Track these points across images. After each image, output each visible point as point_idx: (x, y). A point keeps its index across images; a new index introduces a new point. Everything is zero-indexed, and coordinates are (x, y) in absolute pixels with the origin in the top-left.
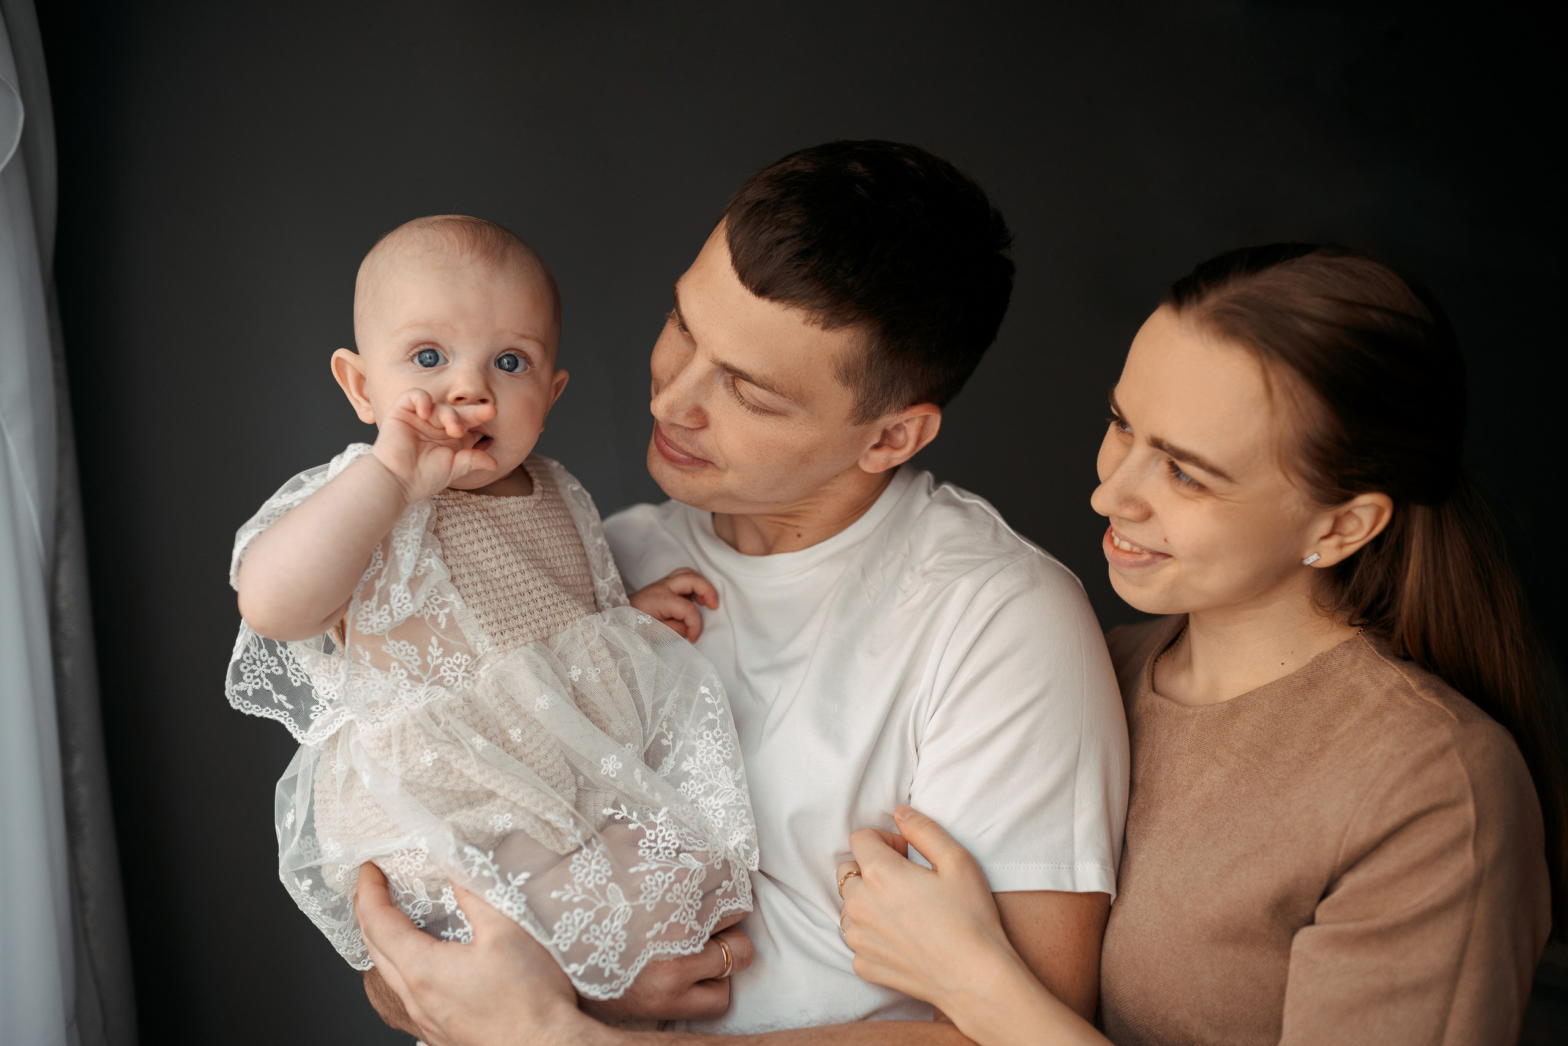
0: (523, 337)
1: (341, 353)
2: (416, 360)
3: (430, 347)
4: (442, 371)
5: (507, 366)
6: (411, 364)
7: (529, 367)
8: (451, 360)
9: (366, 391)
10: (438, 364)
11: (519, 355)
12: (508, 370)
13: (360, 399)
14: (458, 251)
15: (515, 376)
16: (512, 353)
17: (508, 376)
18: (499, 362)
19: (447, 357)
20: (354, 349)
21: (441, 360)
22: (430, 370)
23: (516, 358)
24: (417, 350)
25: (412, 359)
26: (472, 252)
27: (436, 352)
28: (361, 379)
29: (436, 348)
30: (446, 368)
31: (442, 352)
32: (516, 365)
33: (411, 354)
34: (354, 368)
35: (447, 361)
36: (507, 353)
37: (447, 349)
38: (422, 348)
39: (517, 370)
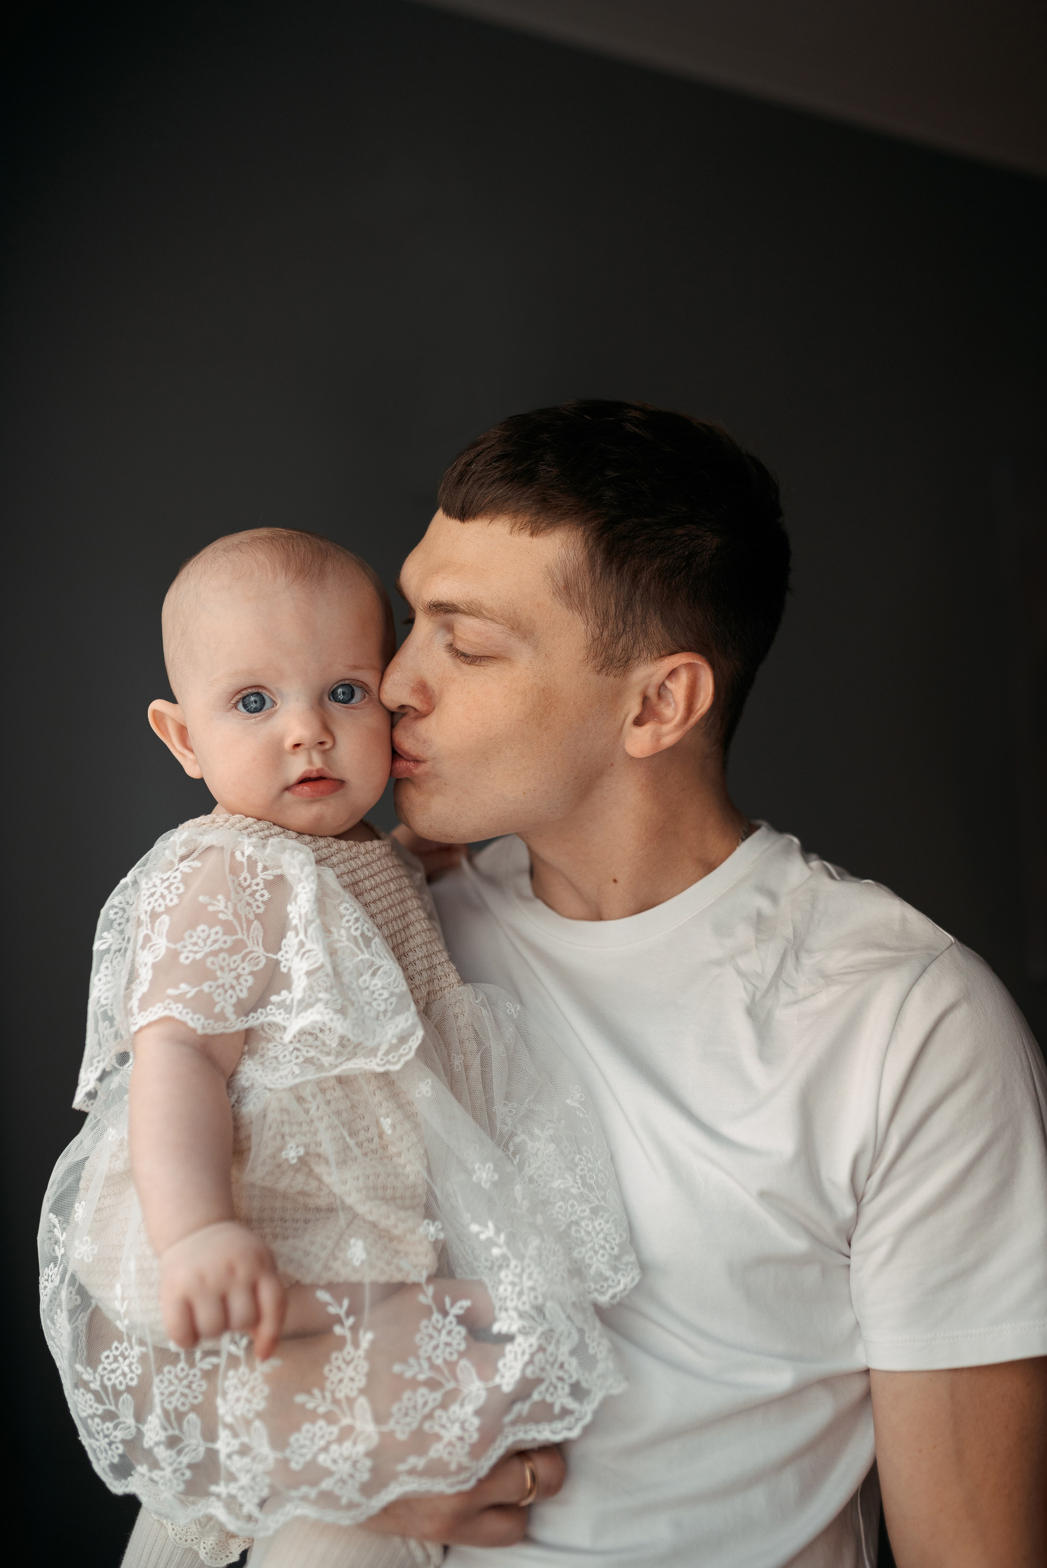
0: (355, 667)
1: (158, 705)
2: (240, 706)
3: (254, 690)
4: (270, 716)
5: (341, 697)
6: (236, 712)
7: (367, 695)
8: (279, 702)
9: (191, 742)
10: (265, 708)
11: (355, 685)
12: (344, 702)
13: (186, 752)
14: (270, 575)
15: (353, 708)
16: (347, 682)
17: (345, 709)
18: (333, 695)
19: (275, 699)
20: (172, 699)
21: (268, 704)
22: (258, 717)
23: (351, 687)
24: (239, 696)
25: (235, 706)
26: (286, 573)
27: (262, 695)
28: (183, 731)
29: (260, 690)
30: (276, 711)
31: (268, 694)
32: (352, 697)
33: (233, 702)
34: (174, 720)
35: (274, 703)
36: (340, 683)
37: (274, 690)
38: (245, 692)
39: (354, 701)
